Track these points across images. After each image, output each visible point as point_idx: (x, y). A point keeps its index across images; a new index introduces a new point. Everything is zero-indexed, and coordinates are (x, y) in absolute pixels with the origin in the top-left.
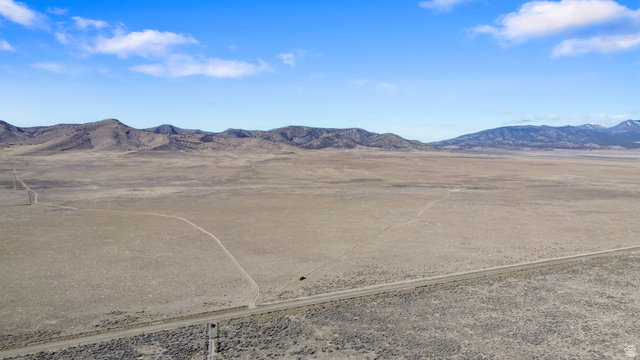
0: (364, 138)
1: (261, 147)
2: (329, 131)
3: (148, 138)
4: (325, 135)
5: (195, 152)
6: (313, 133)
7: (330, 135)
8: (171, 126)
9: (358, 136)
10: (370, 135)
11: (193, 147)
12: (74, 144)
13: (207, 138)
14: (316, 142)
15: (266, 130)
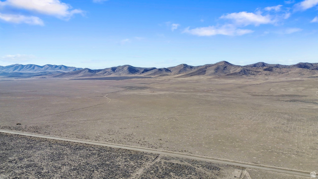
5: (252, 77)
11: (256, 73)
12: (197, 73)
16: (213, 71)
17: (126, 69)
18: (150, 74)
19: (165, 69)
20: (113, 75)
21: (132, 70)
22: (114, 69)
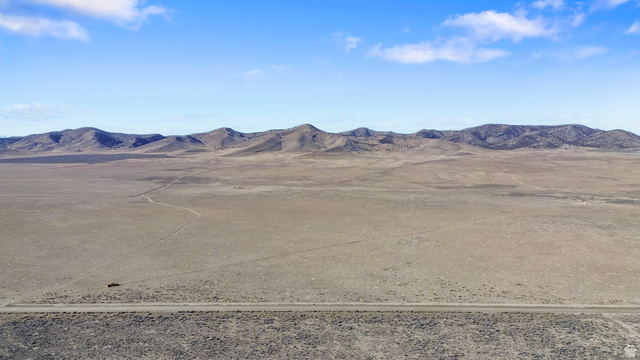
0: (582, 136)
1: (438, 148)
2: (532, 128)
3: (330, 141)
4: (527, 134)
5: (367, 154)
6: (512, 131)
7: (534, 132)
8: (366, 129)
9: (574, 133)
10: (590, 132)
11: (370, 148)
12: (266, 147)
13: (388, 139)
14: (512, 142)
15: (459, 130)
16: (295, 144)
17: (91, 137)
18: (160, 150)
19: (189, 137)
20: (57, 152)
21: (105, 139)
22: (55, 137)
